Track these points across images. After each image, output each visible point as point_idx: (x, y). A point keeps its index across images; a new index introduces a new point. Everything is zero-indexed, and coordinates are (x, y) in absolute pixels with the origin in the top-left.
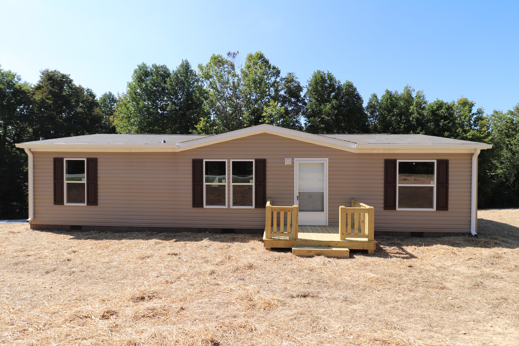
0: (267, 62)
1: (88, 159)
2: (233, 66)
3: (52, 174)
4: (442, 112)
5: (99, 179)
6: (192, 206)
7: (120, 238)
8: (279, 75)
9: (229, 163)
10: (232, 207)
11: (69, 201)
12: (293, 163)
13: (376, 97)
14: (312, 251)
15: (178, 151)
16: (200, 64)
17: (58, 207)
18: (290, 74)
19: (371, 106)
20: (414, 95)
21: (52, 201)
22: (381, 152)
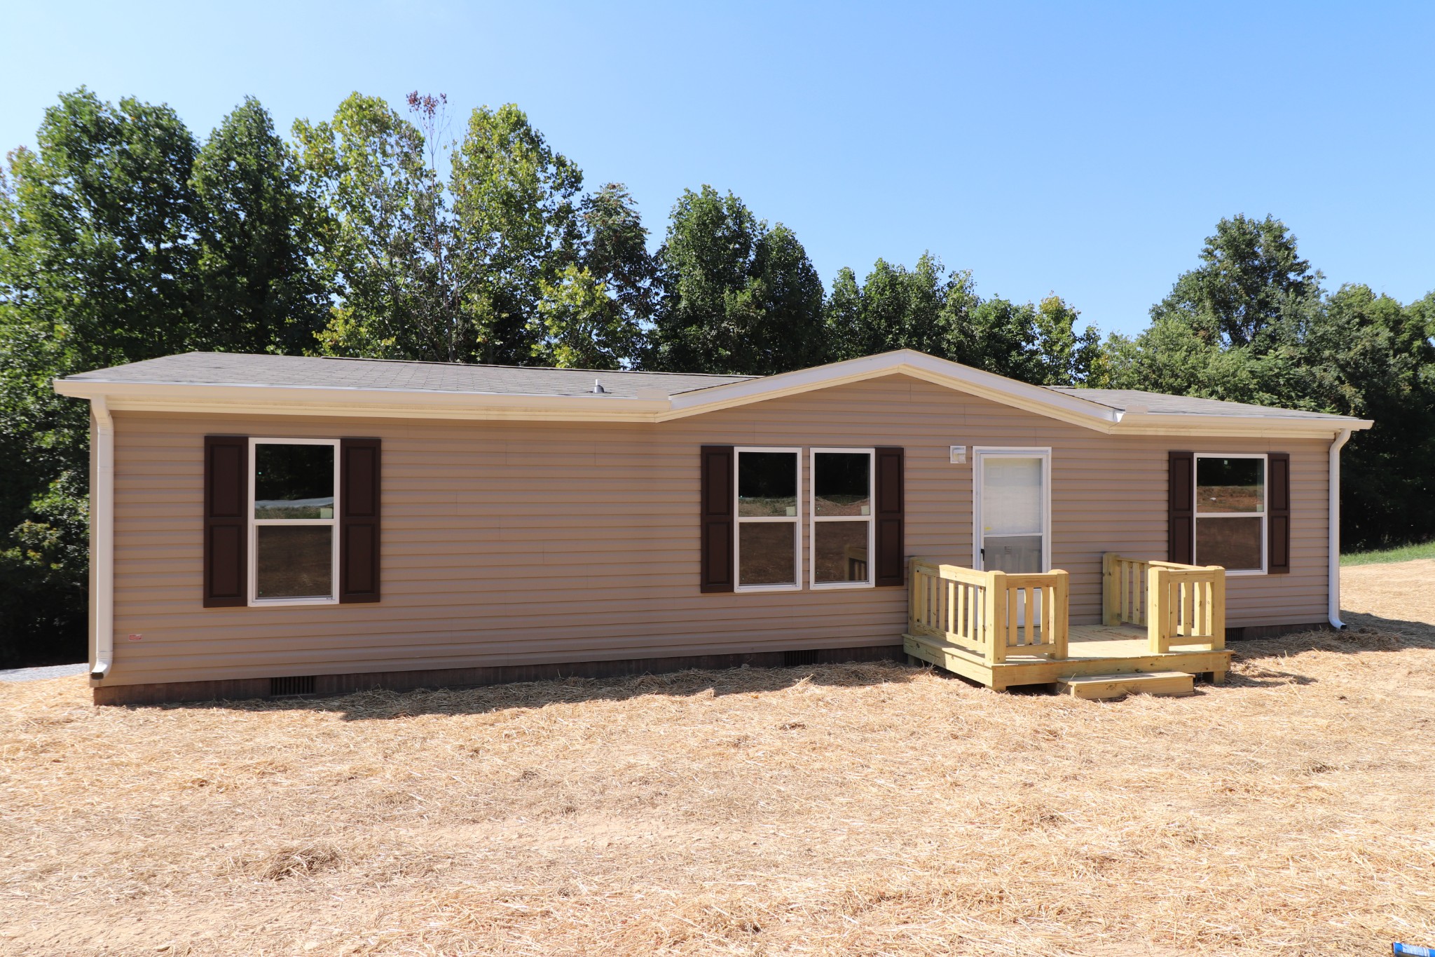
0: (535, 141)
1: (346, 443)
2: (418, 143)
3: (199, 497)
4: (1010, 331)
5: (386, 512)
6: (699, 589)
7: (483, 706)
8: (580, 185)
9: (806, 457)
10: (814, 586)
11: (263, 592)
12: (970, 459)
13: (853, 279)
14: (1116, 684)
15: (658, 420)
16: (301, 119)
17: (225, 616)
18: (614, 187)
19: (839, 302)
20: (943, 280)
21: (199, 594)
22: (1161, 432)
